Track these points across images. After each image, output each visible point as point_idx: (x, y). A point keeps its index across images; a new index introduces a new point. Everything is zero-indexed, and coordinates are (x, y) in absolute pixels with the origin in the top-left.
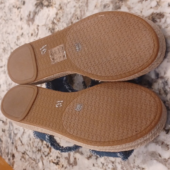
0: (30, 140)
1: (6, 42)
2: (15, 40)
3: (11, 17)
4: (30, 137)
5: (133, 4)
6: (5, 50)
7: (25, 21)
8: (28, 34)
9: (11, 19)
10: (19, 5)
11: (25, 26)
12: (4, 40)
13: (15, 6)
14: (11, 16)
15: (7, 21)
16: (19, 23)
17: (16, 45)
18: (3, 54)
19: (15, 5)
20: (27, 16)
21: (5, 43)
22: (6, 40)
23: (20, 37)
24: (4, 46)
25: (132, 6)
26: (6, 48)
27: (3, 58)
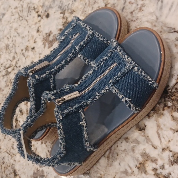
0: (4, 163)
1: (12, 41)
2: (23, 48)
3: (27, 18)
4: (4, 160)
5: (164, 125)
6: (8, 48)
7: (41, 37)
8: (40, 54)
9: (27, 20)
10: (41, 12)
11: (40, 43)
12: (10, 36)
13: (36, 10)
14: (28, 16)
15: (21, 18)
16: (35, 33)
17: (22, 53)
18: (4, 51)
19: (37, 8)
20: (46, 34)
21: (10, 40)
22: (12, 38)
23: (30, 50)
24: (9, 43)
25: (162, 126)
26: (10, 47)
27: (2, 54)
